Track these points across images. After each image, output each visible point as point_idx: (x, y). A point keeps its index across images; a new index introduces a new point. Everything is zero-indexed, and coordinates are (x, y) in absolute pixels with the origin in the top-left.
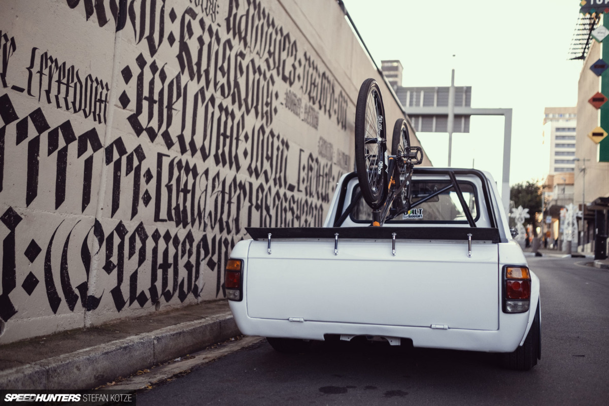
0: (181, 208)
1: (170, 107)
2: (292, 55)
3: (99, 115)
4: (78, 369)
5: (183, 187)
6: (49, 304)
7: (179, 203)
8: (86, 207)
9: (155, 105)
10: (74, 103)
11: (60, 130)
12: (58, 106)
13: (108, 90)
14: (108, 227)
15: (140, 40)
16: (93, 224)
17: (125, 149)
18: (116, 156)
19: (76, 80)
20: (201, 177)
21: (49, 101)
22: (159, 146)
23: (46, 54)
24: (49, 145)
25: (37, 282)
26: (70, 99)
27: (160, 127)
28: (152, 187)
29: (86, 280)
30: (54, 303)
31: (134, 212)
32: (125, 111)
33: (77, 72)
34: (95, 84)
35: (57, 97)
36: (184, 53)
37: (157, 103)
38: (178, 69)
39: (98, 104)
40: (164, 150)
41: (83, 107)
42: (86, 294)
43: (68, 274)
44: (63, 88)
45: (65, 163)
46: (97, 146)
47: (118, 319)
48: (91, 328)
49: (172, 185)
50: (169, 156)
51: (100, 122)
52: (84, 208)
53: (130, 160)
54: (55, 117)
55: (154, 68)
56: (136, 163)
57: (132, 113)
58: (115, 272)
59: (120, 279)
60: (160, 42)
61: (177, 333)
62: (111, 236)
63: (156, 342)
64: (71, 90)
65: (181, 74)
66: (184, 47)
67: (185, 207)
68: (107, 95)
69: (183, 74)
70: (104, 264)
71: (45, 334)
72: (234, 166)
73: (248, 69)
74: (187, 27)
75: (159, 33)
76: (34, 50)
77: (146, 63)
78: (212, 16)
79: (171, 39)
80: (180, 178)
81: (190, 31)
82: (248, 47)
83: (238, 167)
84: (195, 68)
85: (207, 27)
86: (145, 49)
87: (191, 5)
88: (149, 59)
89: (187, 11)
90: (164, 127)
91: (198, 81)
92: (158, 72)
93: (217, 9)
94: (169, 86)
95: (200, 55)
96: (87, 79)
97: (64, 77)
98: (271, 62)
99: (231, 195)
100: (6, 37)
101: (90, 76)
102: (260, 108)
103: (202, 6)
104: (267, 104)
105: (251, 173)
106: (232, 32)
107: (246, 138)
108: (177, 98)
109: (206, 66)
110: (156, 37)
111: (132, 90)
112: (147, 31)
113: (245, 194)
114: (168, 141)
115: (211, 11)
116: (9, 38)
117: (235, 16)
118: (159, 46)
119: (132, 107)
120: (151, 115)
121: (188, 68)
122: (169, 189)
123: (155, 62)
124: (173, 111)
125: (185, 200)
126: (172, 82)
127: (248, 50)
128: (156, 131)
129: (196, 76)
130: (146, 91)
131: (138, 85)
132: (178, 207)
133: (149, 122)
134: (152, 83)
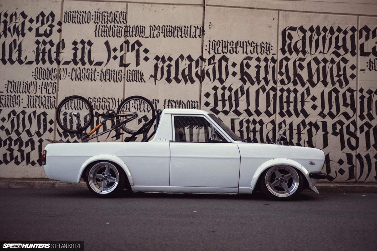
0: (252, 139)
1: (237, 100)
2: (374, 36)
5: (252, 130)
7: (250, 136)
9: (226, 102)
13: (198, 103)
15: (213, 81)
19: (182, 104)
20: (267, 124)
22: (232, 115)
23: (170, 100)
27: (230, 109)
32: (208, 107)
33: (183, 101)
36: (245, 77)
37: (228, 100)
38: (241, 83)
40: (234, 116)
44: (177, 108)
50: (239, 119)
55: (224, 88)
57: (213, 107)
60: (227, 77)
65: (244, 85)
66: (243, 73)
67: (255, 138)
68: (197, 105)
69: (245, 84)
72: (301, 115)
73: (309, 64)
74: (246, 65)
75: (225, 75)
76: (165, 100)
77: (218, 88)
78: (266, 53)
79: (234, 74)
80: (249, 127)
81: (248, 66)
82: (308, 53)
83: (306, 115)
84: (255, 80)
85: (262, 59)
86: (217, 83)
87: (247, 56)
88: (220, 86)
89: (245, 59)
90: (234, 108)
91: (259, 84)
92: (227, 89)
93: (271, 48)
94: (235, 92)
95: (258, 73)
96: (187, 102)
97: (177, 104)
98: (341, 51)
99: (300, 130)
100: (156, 100)
101: (189, 101)
102: (329, 80)
103: (257, 52)
104: (339, 76)
105: (324, 116)
106: (288, 53)
107: (314, 99)
108: (242, 95)
109: (264, 76)
110: (224, 77)
111: (211, 100)
112: (217, 77)
113: (317, 128)
114: (238, 113)
115: (265, 51)
116: (157, 100)
117: (290, 45)
118: (226, 80)
119: (212, 105)
120: (224, 106)
121: (249, 81)
122: (241, 132)
123: (224, 86)
124: (239, 101)
125: (255, 135)
126: (237, 90)
127: (308, 55)
128: (228, 111)
129: (256, 82)
130: (220, 98)
131: (214, 97)
132: (249, 138)
133: (223, 109)
134: (223, 94)
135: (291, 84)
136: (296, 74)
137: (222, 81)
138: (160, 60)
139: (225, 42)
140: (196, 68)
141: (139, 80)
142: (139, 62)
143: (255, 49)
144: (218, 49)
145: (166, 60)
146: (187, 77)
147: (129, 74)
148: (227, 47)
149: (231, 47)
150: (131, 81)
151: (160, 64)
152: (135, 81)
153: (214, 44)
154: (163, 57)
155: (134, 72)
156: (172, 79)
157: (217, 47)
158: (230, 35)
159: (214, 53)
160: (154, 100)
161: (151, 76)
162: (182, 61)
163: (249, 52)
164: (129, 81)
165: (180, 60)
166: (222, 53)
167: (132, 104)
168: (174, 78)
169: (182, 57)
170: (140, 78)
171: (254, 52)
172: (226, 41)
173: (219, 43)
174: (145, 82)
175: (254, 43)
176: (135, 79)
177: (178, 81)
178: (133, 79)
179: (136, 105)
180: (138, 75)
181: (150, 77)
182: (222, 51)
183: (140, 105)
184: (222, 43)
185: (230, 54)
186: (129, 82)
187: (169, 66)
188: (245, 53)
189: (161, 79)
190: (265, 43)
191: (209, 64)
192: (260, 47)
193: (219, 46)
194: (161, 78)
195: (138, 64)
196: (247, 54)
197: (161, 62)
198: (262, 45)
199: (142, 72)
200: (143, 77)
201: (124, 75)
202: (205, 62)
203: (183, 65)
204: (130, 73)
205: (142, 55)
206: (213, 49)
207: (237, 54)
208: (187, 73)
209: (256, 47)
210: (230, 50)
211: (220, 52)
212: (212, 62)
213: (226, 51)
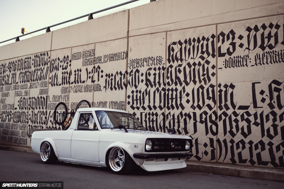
0: (152, 126)
1: (143, 99)
2: (228, 39)
3: (123, 109)
5: (151, 120)
7: (150, 125)
13: (124, 102)
15: (132, 87)
19: (117, 103)
20: (160, 116)
22: (141, 110)
23: (112, 101)
26: (117, 108)
27: (140, 106)
32: (129, 105)
36: (148, 82)
38: (146, 87)
39: (122, 106)
40: (143, 111)
41: (119, 108)
44: (115, 106)
49: (147, 120)
50: (145, 112)
57: (131, 105)
64: (117, 106)
66: (147, 80)
68: (124, 104)
69: (148, 88)
72: (180, 108)
73: (185, 68)
74: (148, 74)
75: (138, 82)
76: (110, 102)
77: (134, 91)
78: (160, 63)
79: (142, 81)
80: (150, 118)
81: (150, 74)
82: (184, 60)
83: (183, 108)
84: (153, 84)
85: (157, 69)
86: (134, 88)
87: (149, 67)
88: (135, 90)
89: (148, 70)
90: (142, 105)
91: (155, 87)
92: (139, 92)
93: (162, 60)
94: (142, 94)
95: (155, 79)
97: (115, 104)
98: (205, 55)
99: (179, 119)
100: (106, 102)
102: (197, 79)
103: (154, 64)
104: (204, 75)
105: (194, 108)
106: (172, 62)
107: (188, 95)
108: (146, 95)
109: (158, 81)
110: (137, 84)
111: (131, 100)
112: (134, 84)
113: (190, 118)
114: (144, 108)
115: (159, 63)
117: (173, 55)
118: (138, 85)
119: (131, 103)
120: (137, 103)
121: (150, 85)
122: (146, 121)
123: (137, 90)
124: (145, 100)
125: (153, 124)
126: (144, 92)
127: (184, 61)
128: (139, 107)
129: (154, 86)
130: (135, 98)
131: (132, 98)
132: (150, 126)
133: (137, 105)
134: (137, 96)
135: (174, 85)
136: (177, 78)
137: (136, 87)
138: (108, 76)
139: (138, 60)
140: (124, 79)
142: (99, 79)
143: (153, 62)
145: (110, 76)
146: (120, 86)
148: (139, 63)
149: (141, 63)
151: (108, 79)
152: (97, 91)
153: (132, 62)
154: (109, 74)
155: (97, 85)
157: (134, 64)
158: (140, 55)
159: (132, 68)
161: (104, 87)
162: (117, 75)
163: (150, 64)
167: (96, 105)
168: (114, 87)
169: (117, 73)
170: (99, 89)
171: (153, 64)
172: (138, 59)
173: (135, 61)
174: (101, 91)
175: (153, 58)
177: (116, 89)
180: (99, 87)
182: (136, 66)
183: (99, 105)
185: (140, 67)
186: (95, 91)
187: (112, 79)
188: (148, 66)
190: (159, 57)
191: (130, 76)
192: (156, 60)
194: (108, 87)
196: (149, 66)
198: (157, 58)
199: (100, 85)
200: (101, 88)
201: (93, 87)
202: (128, 75)
203: (118, 78)
204: (95, 86)
205: (101, 74)
206: (132, 66)
207: (144, 67)
208: (119, 83)
209: (154, 60)
210: (140, 65)
211: (135, 67)
212: (131, 74)
213: (138, 66)
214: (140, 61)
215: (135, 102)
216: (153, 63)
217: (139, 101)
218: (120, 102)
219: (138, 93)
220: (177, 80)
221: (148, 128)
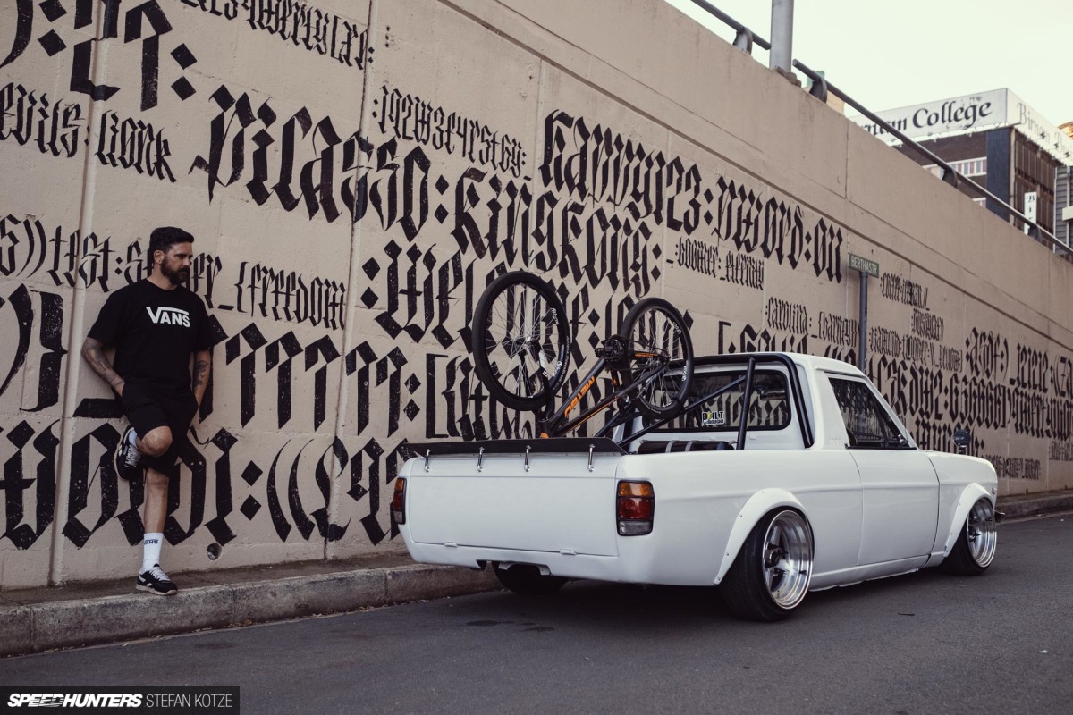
0: (473, 419)
1: (444, 296)
2: (688, 187)
3: (333, 321)
4: (274, 594)
5: (473, 393)
6: (275, 531)
7: (467, 413)
8: (319, 425)
9: (418, 297)
10: (297, 313)
11: (280, 343)
12: (277, 317)
13: (343, 290)
14: (354, 445)
15: (389, 225)
16: (332, 443)
17: (374, 354)
18: (360, 363)
19: (298, 286)
21: (265, 314)
22: (430, 344)
23: (258, 266)
24: (267, 361)
25: (259, 506)
26: (292, 308)
27: (428, 323)
28: (420, 397)
29: (324, 506)
30: (283, 530)
31: (393, 427)
32: (371, 310)
33: (300, 278)
34: (324, 288)
35: (274, 309)
36: (464, 227)
37: (423, 295)
38: (455, 247)
39: (330, 308)
40: (437, 348)
41: (310, 314)
42: (327, 523)
43: (299, 498)
44: (282, 298)
45: (289, 378)
46: (331, 354)
47: (373, 553)
48: (333, 561)
50: (447, 357)
51: (335, 328)
52: (317, 426)
53: (382, 367)
54: (272, 330)
55: (414, 254)
56: (391, 368)
57: (383, 312)
58: (366, 498)
59: (375, 505)
60: (423, 220)
61: (426, 571)
62: (358, 457)
63: (390, 577)
64: (293, 299)
65: (461, 253)
66: (463, 219)
67: (479, 419)
68: (342, 297)
69: (464, 253)
70: (349, 488)
71: (272, 562)
73: (590, 223)
74: (468, 193)
75: (419, 211)
76: (243, 265)
77: (400, 250)
78: (512, 168)
79: (441, 214)
80: (468, 382)
81: (474, 199)
82: (590, 195)
83: (579, 359)
84: (486, 242)
85: (504, 186)
86: (397, 233)
87: (473, 165)
88: (405, 245)
89: (467, 174)
90: (435, 322)
91: (493, 257)
92: (422, 258)
93: (522, 158)
94: (440, 271)
95: (494, 222)
96: (313, 284)
97: (282, 286)
98: (641, 206)
100: (209, 258)
101: (318, 279)
102: (620, 274)
103: (493, 161)
104: (636, 267)
106: (553, 182)
107: (594, 318)
108: (456, 283)
109: (505, 236)
110: (416, 216)
111: (380, 285)
112: (400, 214)
114: (445, 340)
115: (511, 164)
116: (214, 258)
117: (559, 159)
118: (420, 226)
119: (382, 305)
120: (412, 311)
121: (474, 244)
122: (449, 396)
123: (415, 246)
124: (449, 301)
125: (478, 409)
126: (446, 265)
127: (588, 199)
128: (423, 328)
129: (488, 251)
130: (403, 283)
131: (389, 278)
132: (465, 418)
133: (410, 319)
134: (412, 273)
135: (556, 270)
136: (568, 249)
137: (411, 232)
138: (233, 108)
139: (423, 105)
140: (345, 169)
141: (152, 166)
142: (156, 92)
143: (491, 150)
144: (405, 120)
145: (255, 115)
146: (318, 195)
147: (109, 134)
148: (428, 123)
149: (438, 128)
150: (118, 162)
151: (233, 126)
152: (133, 168)
153: (396, 104)
154: (245, 98)
155: (134, 128)
156: (269, 191)
157: (403, 115)
158: (437, 89)
159: (394, 134)
160: (202, 255)
161: (199, 162)
162: (305, 131)
163: (476, 155)
164: (108, 160)
165: (298, 127)
166: (415, 139)
167: (119, 261)
168: (275, 188)
169: (303, 115)
170: (153, 159)
171: (487, 160)
172: (426, 105)
173: (408, 104)
174: (173, 180)
175: (489, 134)
176: (136, 161)
177: (289, 203)
178: (127, 157)
179: (134, 265)
180: (149, 145)
181: (194, 164)
182: (416, 131)
184: (417, 105)
185: (434, 148)
186: (110, 165)
187: (263, 139)
188: (467, 156)
189: (231, 181)
190: (511, 141)
191: (381, 165)
192: (500, 146)
193: (409, 115)
194: (234, 178)
195: (149, 100)
196: (473, 160)
197: (236, 117)
198: (506, 144)
199: (162, 139)
200: (165, 158)
201: (88, 129)
202: (370, 155)
203: (308, 148)
204: (113, 128)
205: (169, 70)
206: (392, 120)
207: (450, 152)
208: (316, 180)
209: (491, 144)
210: (434, 135)
211: (410, 133)
212: (389, 161)
213: (425, 137)
214: (436, 121)
215: (403, 300)
216: (490, 158)
217: (420, 300)
218: (320, 284)
219: (420, 261)
220: (567, 257)
221: (458, 426)
